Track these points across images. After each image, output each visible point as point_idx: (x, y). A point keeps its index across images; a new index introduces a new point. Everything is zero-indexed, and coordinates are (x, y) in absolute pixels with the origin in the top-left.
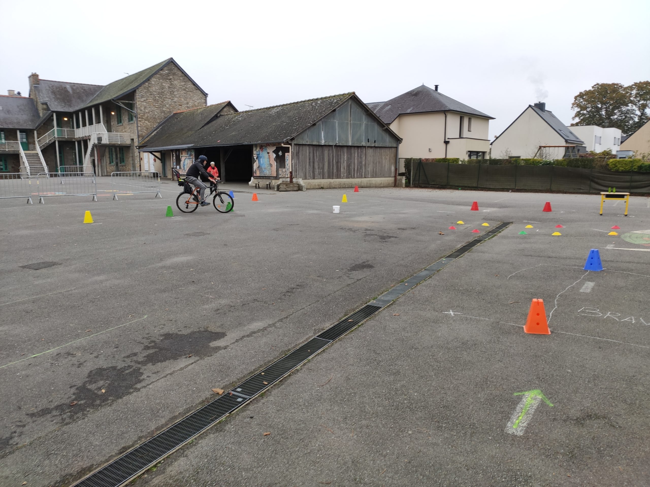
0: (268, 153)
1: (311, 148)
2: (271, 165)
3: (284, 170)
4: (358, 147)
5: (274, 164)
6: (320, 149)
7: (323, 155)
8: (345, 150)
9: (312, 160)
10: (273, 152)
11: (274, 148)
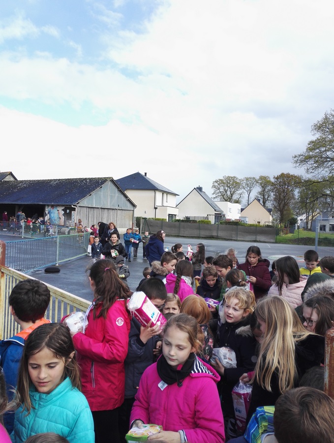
0: (58, 211)
1: (88, 209)
2: (60, 218)
3: (70, 222)
4: (113, 209)
5: (63, 218)
6: (92, 209)
7: (94, 213)
8: (106, 210)
9: (87, 216)
10: (63, 210)
11: (63, 208)
